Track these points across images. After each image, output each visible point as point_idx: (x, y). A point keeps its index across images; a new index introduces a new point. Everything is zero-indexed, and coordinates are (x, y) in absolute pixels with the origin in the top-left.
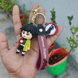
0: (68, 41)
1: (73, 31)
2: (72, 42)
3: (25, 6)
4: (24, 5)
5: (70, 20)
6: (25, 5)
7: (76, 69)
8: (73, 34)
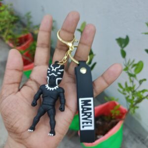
0: (121, 90)
1: (132, 71)
2: (131, 92)
3: (31, 17)
4: (29, 13)
5: (123, 45)
6: (30, 15)
7: (143, 140)
8: (132, 78)
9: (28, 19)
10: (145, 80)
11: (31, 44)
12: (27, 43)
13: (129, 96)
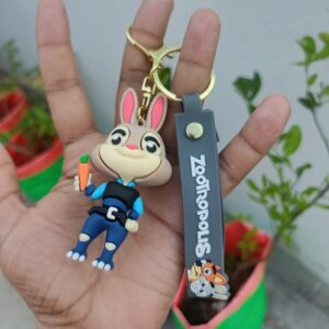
9: (11, 57)
10: (308, 166)
11: (25, 114)
12: (15, 112)
13: (274, 207)
